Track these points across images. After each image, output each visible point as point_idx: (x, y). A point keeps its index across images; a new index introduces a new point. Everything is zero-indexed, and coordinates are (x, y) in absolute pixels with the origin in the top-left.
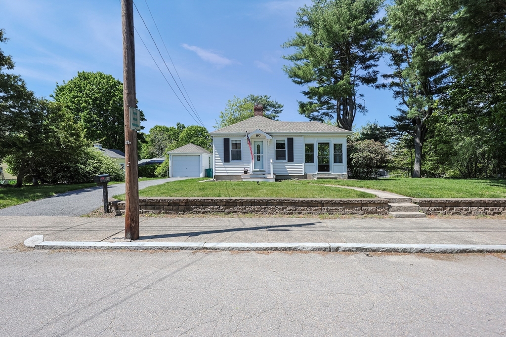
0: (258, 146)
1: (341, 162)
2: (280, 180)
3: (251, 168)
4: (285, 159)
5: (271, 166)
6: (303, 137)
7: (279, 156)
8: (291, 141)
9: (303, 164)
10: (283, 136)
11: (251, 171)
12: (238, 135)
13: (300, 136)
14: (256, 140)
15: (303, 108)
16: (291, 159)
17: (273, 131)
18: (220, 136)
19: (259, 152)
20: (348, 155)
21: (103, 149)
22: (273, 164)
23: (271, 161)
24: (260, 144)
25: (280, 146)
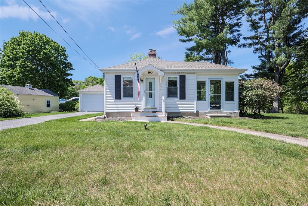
0: (150, 84)
1: (232, 99)
2: (172, 117)
3: (142, 106)
4: (177, 97)
5: (163, 103)
6: (195, 74)
7: (171, 93)
8: (183, 78)
9: (195, 102)
10: (175, 73)
11: (142, 109)
12: (129, 71)
13: (192, 73)
14: (148, 77)
15: (188, 58)
16: (183, 97)
17: (165, 68)
18: (111, 73)
19: (150, 89)
20: (240, 93)
21: (33, 88)
22: (165, 101)
23: (163, 98)
24: (152, 81)
25: (172, 83)
